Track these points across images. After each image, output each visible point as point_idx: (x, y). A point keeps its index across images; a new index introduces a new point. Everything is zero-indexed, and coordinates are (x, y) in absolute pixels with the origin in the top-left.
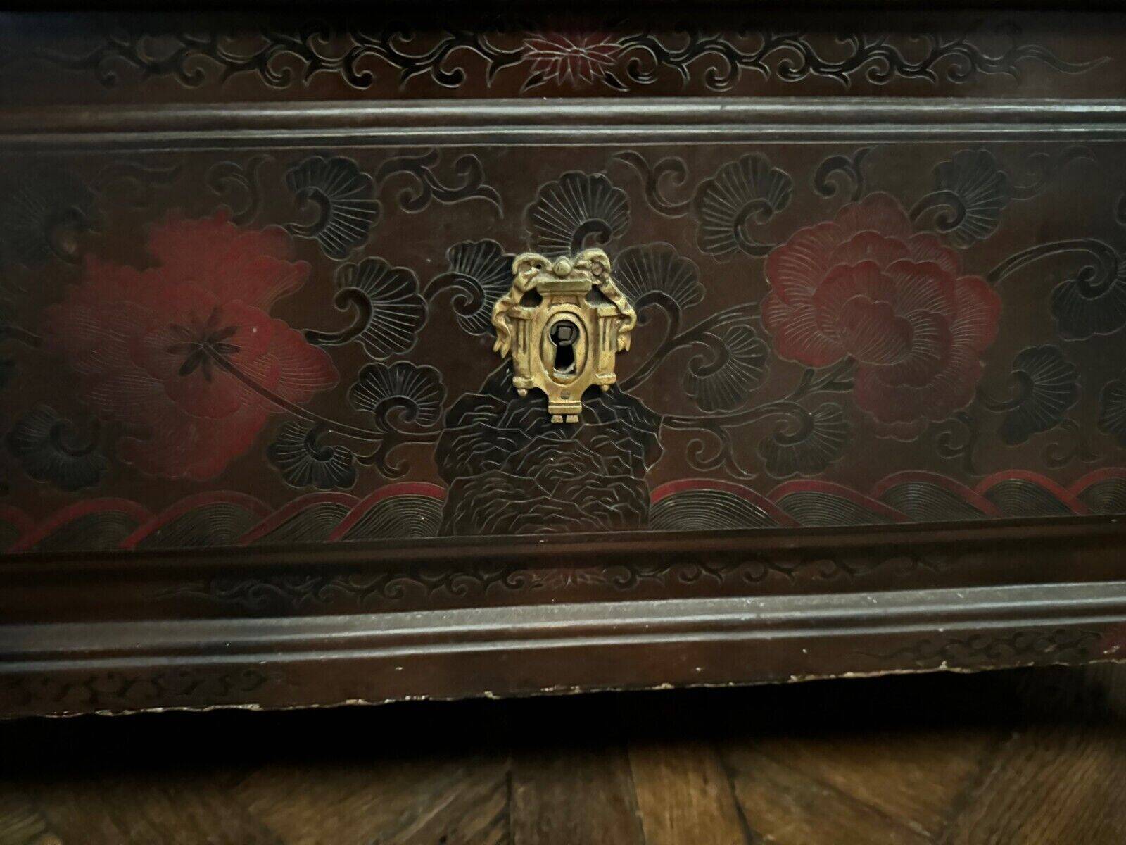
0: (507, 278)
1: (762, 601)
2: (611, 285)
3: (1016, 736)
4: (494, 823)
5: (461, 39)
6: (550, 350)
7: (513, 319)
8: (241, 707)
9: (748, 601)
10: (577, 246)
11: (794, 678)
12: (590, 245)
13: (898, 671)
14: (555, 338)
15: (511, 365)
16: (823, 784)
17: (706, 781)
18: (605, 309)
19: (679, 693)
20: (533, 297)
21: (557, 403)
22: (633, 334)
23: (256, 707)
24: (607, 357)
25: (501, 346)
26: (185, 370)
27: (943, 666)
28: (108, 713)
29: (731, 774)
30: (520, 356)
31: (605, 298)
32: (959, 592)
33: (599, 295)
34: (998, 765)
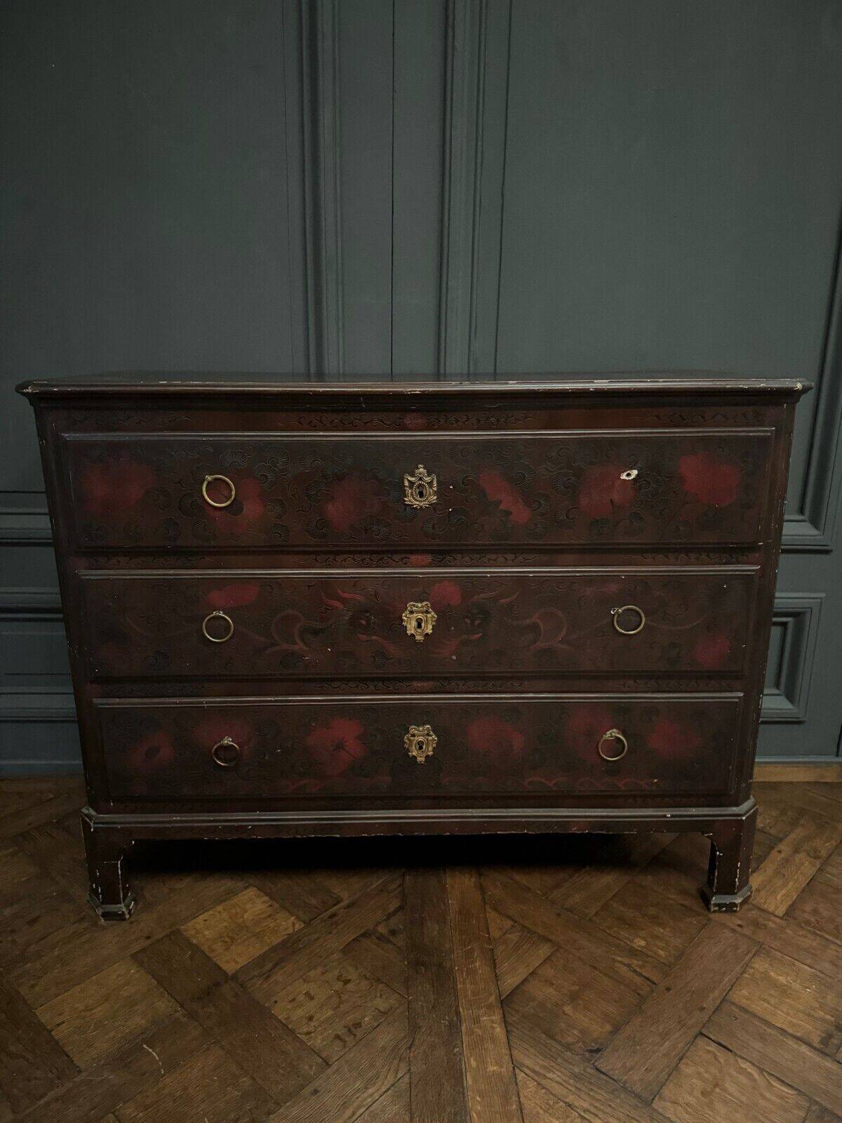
0: (408, 732)
1: (474, 811)
2: (431, 733)
3: (587, 868)
4: (399, 886)
5: (400, 682)
6: (418, 747)
7: (409, 740)
8: (334, 836)
9: (470, 810)
10: (424, 724)
11: (483, 833)
12: (429, 724)
13: (513, 832)
14: (419, 744)
15: (408, 750)
16: (512, 879)
17: (471, 876)
18: (430, 738)
19: (451, 837)
20: (413, 735)
21: (419, 759)
22: (437, 743)
23: (338, 836)
24: (430, 749)
25: (406, 746)
26: (334, 750)
27: (526, 831)
28: (299, 837)
29: (480, 875)
30: (410, 748)
31: (431, 736)
32: (529, 810)
33: (428, 735)
34: (576, 875)
